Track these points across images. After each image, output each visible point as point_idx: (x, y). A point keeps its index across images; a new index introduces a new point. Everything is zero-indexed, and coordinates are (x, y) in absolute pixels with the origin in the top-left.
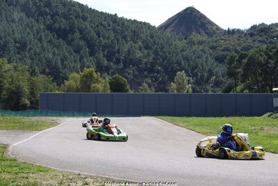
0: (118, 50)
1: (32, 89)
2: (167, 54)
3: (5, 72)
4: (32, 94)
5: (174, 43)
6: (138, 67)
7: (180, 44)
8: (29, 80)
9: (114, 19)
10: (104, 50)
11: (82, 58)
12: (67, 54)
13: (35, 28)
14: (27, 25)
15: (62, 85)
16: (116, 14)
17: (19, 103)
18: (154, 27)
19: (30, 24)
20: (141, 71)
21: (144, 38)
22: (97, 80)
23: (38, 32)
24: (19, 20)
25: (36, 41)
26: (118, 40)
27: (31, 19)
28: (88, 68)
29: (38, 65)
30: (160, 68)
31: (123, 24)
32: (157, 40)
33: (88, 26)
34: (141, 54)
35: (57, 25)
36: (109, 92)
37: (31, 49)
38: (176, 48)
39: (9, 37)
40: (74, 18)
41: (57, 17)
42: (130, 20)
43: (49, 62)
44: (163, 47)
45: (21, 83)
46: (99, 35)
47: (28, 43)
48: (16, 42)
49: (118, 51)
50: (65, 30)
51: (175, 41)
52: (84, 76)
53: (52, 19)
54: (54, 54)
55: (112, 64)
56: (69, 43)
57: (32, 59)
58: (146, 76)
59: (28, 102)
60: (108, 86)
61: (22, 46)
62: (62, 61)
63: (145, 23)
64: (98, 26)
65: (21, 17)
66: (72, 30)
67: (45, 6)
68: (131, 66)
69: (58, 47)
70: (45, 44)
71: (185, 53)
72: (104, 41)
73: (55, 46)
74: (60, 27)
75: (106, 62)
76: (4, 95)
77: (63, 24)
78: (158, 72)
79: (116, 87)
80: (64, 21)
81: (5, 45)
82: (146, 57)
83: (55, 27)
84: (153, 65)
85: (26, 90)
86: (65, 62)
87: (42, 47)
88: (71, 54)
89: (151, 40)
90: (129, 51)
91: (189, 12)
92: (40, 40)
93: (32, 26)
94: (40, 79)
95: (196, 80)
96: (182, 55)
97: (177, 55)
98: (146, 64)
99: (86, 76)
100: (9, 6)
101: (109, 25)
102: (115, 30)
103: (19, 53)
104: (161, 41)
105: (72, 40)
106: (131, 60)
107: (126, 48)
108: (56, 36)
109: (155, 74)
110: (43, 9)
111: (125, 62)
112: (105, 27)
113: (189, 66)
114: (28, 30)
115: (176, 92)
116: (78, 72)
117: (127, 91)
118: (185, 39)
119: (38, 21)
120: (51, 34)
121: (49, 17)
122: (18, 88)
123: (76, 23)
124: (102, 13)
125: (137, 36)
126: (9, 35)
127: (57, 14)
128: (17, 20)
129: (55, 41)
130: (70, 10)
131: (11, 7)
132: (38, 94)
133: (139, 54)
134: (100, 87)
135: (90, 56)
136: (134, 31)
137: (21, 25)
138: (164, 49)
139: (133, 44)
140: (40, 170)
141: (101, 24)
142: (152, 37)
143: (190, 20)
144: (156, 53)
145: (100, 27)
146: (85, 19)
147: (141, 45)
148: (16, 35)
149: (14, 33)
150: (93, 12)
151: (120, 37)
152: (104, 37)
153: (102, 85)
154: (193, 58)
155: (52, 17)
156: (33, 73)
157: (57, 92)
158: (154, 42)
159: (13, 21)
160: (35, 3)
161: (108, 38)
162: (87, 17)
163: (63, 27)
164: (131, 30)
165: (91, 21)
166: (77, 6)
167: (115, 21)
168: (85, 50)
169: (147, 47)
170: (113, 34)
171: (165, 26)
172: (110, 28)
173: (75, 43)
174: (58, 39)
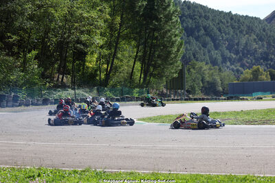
6: (255, 56)
9: (230, 16)
11: (209, 52)
12: (197, 49)
16: (230, 12)
20: (257, 59)
21: (258, 32)
26: (237, 34)
30: (273, 57)
31: (239, 20)
32: (269, 33)
33: (211, 24)
40: (198, 18)
41: (184, 17)
42: (243, 16)
46: (220, 30)
49: (238, 44)
50: (192, 28)
52: (254, 71)
55: (233, 55)
56: (197, 39)
58: (262, 64)
62: (194, 55)
64: (218, 24)
66: (198, 28)
69: (189, 43)
72: (225, 37)
75: (229, 53)
77: (190, 23)
78: (272, 60)
80: (191, 21)
82: (259, 49)
83: (184, 27)
86: (197, 56)
88: (200, 49)
89: (264, 33)
90: (246, 44)
98: (261, 54)
101: (227, 22)
102: (233, 27)
104: (272, 34)
105: (199, 36)
106: (248, 51)
107: (243, 41)
108: (186, 35)
109: (269, 62)
111: (243, 55)
123: (200, 22)
125: (252, 30)
130: (194, 11)
133: (255, 46)
135: (215, 50)
136: (249, 27)
139: (249, 37)
141: (222, 22)
144: (269, 44)
145: (221, 24)
146: (207, 18)
147: (256, 37)
150: (213, 11)
151: (238, 32)
152: (225, 33)
153: (265, 77)
158: (267, 35)
161: (229, 34)
162: (209, 17)
163: (190, 26)
164: (246, 25)
165: (213, 20)
166: (200, 8)
167: (232, 19)
168: (211, 45)
169: (261, 39)
170: (232, 30)
171: (270, 18)
172: (229, 24)
173: (202, 39)
174: (188, 37)
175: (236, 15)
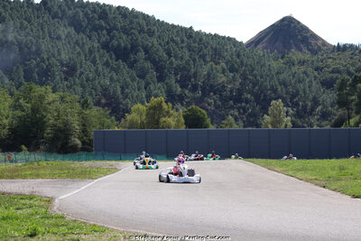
0: (195, 74)
1: (84, 125)
2: (258, 78)
3: (49, 104)
4: (84, 131)
5: (268, 64)
6: (221, 95)
7: (276, 65)
8: (79, 114)
9: (188, 33)
10: (176, 74)
11: (147, 84)
12: (128, 80)
13: (87, 47)
14: (77, 43)
15: (123, 120)
16: (191, 28)
17: (67, 143)
18: (241, 43)
19: (81, 42)
20: (225, 100)
21: (228, 57)
22: (168, 112)
23: (91, 51)
24: (67, 36)
25: (88, 63)
26: (194, 60)
27: (82, 35)
28: (156, 97)
29: (91, 94)
30: (249, 96)
31: (201, 40)
32: (245, 60)
33: (155, 43)
34: (224, 79)
35: (115, 43)
36: (183, 128)
37: (81, 73)
38: (270, 70)
39: (53, 59)
40: (137, 33)
41: (115, 31)
42: (210, 35)
43: (106, 90)
44: (253, 69)
45: (70, 118)
46: (169, 54)
47: (78, 66)
48: (62, 65)
50: (125, 48)
51: (269, 61)
52: (151, 108)
53: (108, 34)
54: (111, 79)
55: (187, 92)
56: (131, 66)
57: (83, 86)
58: (232, 107)
60: (183, 121)
61: (71, 70)
62: (122, 88)
63: (229, 39)
64: (168, 43)
65: (69, 33)
66: (134, 49)
67: (100, 18)
68: (212, 94)
69: (117, 71)
70: (100, 69)
71: (281, 77)
72: (176, 63)
73: (113, 69)
74: (119, 45)
75: (179, 89)
76: (48, 134)
77: (124, 41)
78: (247, 101)
79: (193, 121)
80: (124, 37)
81: (48, 70)
82: (230, 82)
83: (112, 45)
84: (240, 92)
85: (76, 126)
86: (127, 90)
87: (96, 71)
88: (133, 80)
89: (238, 60)
90: (209, 75)
91: (286, 22)
92: (94, 62)
93: (83, 44)
94: (94, 112)
95: (297, 111)
96: (278, 79)
97: (272, 78)
98: (231, 91)
99: (154, 108)
100: (53, 18)
101: (183, 41)
102: (190, 49)
103: (66, 79)
104: (250, 61)
105: (135, 61)
106: (211, 86)
107: (204, 70)
108: (113, 56)
109: (243, 104)
110: (97, 22)
111: (203, 89)
112: (177, 44)
113: (287, 93)
114: (78, 49)
115: (270, 127)
116: (143, 103)
117: (207, 126)
118: (282, 58)
119: (90, 38)
120: (107, 55)
121: (105, 32)
122: (66, 124)
123: (140, 39)
124: (173, 26)
125: (220, 55)
126: (54, 57)
127: (115, 28)
128: (63, 37)
129: (113, 63)
130: (131, 22)
131: (56, 20)
132: (92, 131)
133: (222, 79)
134: (171, 121)
135: (158, 82)
136: (216, 49)
137: (69, 43)
138: (255, 72)
139: (214, 66)
140: (95, 229)
141: (173, 40)
142: (238, 56)
143: (287, 33)
144: (244, 77)
145: (171, 43)
146: (151, 33)
147: (225, 66)
148: (63, 56)
149: (59, 54)
150: (162, 24)
151: (197, 57)
152: (176, 57)
153: (174, 119)
154: (292, 82)
155: (109, 32)
156: (85, 105)
157: (116, 129)
158: (242, 62)
159: (59, 38)
160: (86, 15)
161: (182, 58)
162: (154, 32)
163: (123, 45)
164: (212, 48)
165: (159, 37)
166: (141, 17)
167: (190, 37)
168: (152, 74)
169: (232, 70)
170: (188, 53)
171: (256, 42)
172: (184, 45)
173: (138, 65)
174: (117, 60)
175: (199, 33)
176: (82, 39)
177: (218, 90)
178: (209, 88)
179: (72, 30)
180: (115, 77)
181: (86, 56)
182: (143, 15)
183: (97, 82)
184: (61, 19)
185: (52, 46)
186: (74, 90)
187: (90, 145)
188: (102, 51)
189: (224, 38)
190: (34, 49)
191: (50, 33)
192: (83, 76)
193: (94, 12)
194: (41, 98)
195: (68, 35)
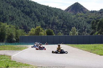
1: (17, 34)
3: (6, 28)
4: (17, 36)
7: (73, 17)
8: (15, 31)
9: (47, 7)
11: (35, 22)
12: (29, 21)
13: (17, 11)
14: (14, 10)
15: (28, 33)
17: (11, 40)
18: (63, 10)
19: (15, 10)
20: (58, 27)
21: (59, 15)
22: (42, 31)
23: (18, 13)
26: (49, 15)
27: (15, 8)
28: (38, 26)
29: (18, 25)
31: (51, 9)
33: (37, 10)
34: (58, 21)
36: (46, 35)
37: (16, 19)
39: (7, 15)
40: (32, 7)
41: (25, 7)
42: (54, 8)
43: (23, 24)
44: (66, 18)
45: (12, 32)
46: (42, 14)
47: (15, 17)
48: (10, 17)
49: (49, 20)
51: (71, 15)
54: (24, 21)
56: (30, 17)
57: (16, 23)
58: (60, 29)
59: (15, 39)
60: (46, 33)
61: (13, 18)
62: (28, 24)
63: (59, 9)
64: (41, 10)
65: (12, 7)
66: (31, 12)
67: (21, 3)
68: (54, 25)
70: (21, 17)
72: (44, 16)
73: (25, 18)
74: (27, 11)
75: (45, 24)
76: (6, 37)
77: (28, 10)
78: (65, 27)
79: (49, 33)
80: (28, 8)
81: (5, 18)
82: (60, 22)
83: (25, 11)
84: (63, 25)
85: (14, 35)
87: (20, 18)
88: (31, 21)
89: (62, 15)
90: (53, 20)
91: (76, 4)
92: (19, 16)
94: (20, 31)
95: (80, 30)
96: (74, 21)
97: (72, 21)
98: (60, 24)
99: (37, 29)
101: (46, 10)
102: (48, 12)
103: (11, 21)
104: (66, 16)
105: (32, 16)
106: (54, 23)
107: (52, 18)
110: (20, 4)
111: (52, 24)
112: (44, 11)
113: (77, 25)
114: (14, 12)
115: (72, 35)
116: (34, 28)
117: (53, 35)
118: (75, 15)
119: (18, 9)
120: (23, 14)
121: (22, 7)
122: (11, 34)
123: (33, 9)
124: (43, 5)
125: (57, 14)
126: (7, 14)
127: (25, 6)
128: (10, 8)
130: (30, 4)
131: (8, 3)
132: (19, 36)
133: (57, 21)
135: (38, 22)
137: (12, 10)
138: (67, 19)
139: (55, 17)
141: (43, 10)
142: (62, 14)
143: (77, 7)
144: (64, 20)
146: (36, 7)
147: (58, 17)
148: (10, 14)
150: (39, 5)
151: (50, 14)
153: (43, 33)
154: (78, 22)
155: (24, 7)
156: (17, 29)
157: (26, 36)
158: (63, 16)
159: (9, 9)
160: (17, 2)
161: (45, 15)
163: (28, 11)
164: (54, 12)
166: (33, 3)
167: (48, 8)
168: (37, 20)
169: (60, 18)
170: (47, 13)
171: (67, 10)
172: (46, 11)
173: (32, 17)
174: (26, 15)
175: (50, 7)
176: (16, 9)
177: (56, 24)
178: (54, 24)
179: (12, 6)
180: (25, 20)
181: (17, 14)
182: (34, 2)
183: (20, 22)
184: (9, 3)
185: (7, 11)
186: (13, 24)
187: (18, 40)
188: (22, 13)
189: (58, 9)
190: (1, 12)
191: (6, 8)
192: (16, 20)
193: (19, 1)
194: (4, 26)
195: (11, 8)
